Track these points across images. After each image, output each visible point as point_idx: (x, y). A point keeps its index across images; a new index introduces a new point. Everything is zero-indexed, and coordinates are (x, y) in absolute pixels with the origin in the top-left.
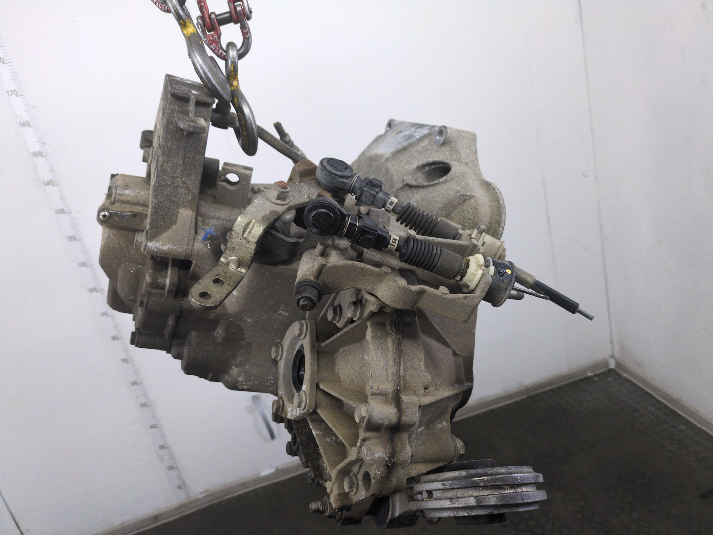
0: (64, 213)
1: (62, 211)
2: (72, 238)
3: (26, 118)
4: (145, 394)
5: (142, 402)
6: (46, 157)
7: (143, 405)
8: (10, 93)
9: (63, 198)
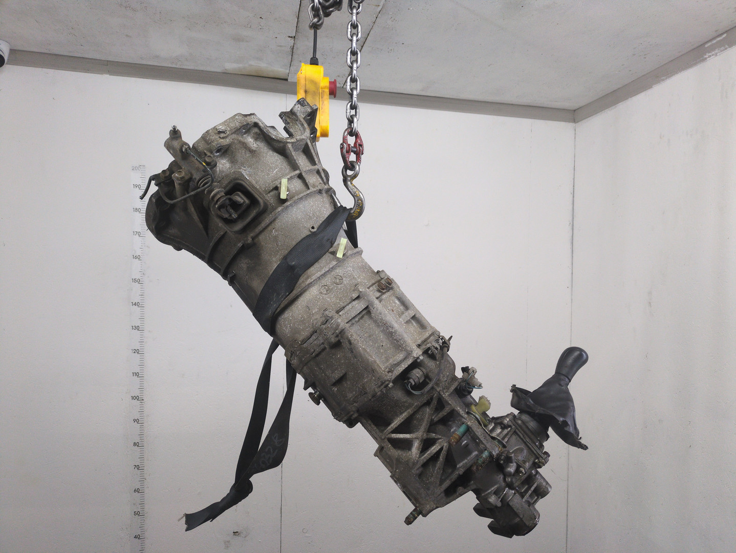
0: (138, 330)
1: (137, 328)
2: (136, 351)
3: (138, 253)
4: (142, 504)
5: (136, 510)
6: (141, 284)
7: (137, 513)
8: (135, 233)
9: (142, 318)
